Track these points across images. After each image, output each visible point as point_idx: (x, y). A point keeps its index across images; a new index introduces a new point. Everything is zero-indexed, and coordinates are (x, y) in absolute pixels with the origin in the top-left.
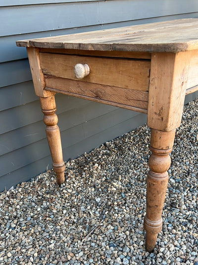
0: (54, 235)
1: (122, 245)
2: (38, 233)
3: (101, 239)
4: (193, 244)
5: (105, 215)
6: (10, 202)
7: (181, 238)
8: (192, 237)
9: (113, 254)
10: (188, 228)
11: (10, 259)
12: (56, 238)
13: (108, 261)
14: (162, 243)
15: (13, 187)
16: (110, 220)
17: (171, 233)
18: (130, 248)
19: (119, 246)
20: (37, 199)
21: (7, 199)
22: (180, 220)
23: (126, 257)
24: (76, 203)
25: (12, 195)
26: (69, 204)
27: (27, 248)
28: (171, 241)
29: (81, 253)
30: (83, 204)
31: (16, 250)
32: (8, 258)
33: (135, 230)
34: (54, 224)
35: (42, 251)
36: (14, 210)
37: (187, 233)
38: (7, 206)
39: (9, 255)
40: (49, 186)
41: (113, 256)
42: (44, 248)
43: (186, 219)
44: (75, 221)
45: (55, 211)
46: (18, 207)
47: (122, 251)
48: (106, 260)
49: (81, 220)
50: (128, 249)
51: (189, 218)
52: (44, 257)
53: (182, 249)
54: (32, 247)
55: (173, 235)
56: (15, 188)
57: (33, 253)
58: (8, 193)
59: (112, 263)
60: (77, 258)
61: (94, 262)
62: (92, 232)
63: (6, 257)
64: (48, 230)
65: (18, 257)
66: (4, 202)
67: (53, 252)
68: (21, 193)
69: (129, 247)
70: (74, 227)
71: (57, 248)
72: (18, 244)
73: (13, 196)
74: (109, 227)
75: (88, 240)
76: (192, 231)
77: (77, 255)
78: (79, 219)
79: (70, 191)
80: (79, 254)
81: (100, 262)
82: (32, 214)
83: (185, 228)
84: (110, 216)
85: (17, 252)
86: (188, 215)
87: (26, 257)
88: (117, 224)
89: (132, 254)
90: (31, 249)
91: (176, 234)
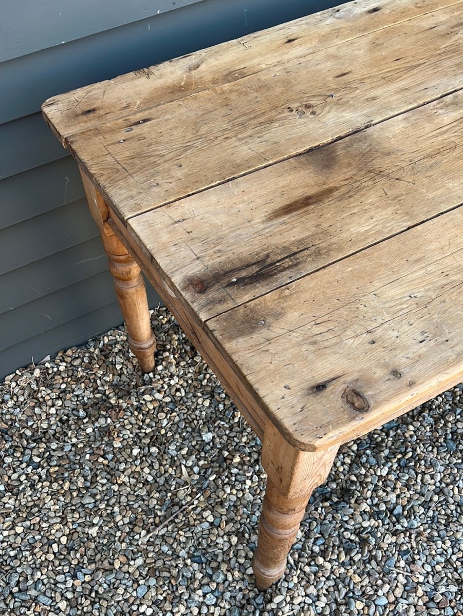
0: (102, 506)
1: (214, 564)
2: (75, 494)
3: (183, 539)
4: (342, 597)
5: (208, 482)
6: (39, 395)
7: (328, 579)
8: (347, 581)
9: (192, 579)
10: (351, 558)
11: (19, 540)
12: (105, 513)
13: (180, 592)
14: (285, 584)
15: (48, 358)
16: (213, 496)
17: (313, 563)
18: (226, 575)
19: (209, 564)
20: (92, 396)
21: (34, 386)
22: (345, 533)
23: (212, 592)
24: (163, 432)
25: (45, 379)
26: (149, 430)
27: (52, 521)
28: (303, 583)
29: (140, 561)
30: (177, 436)
31: (33, 522)
32: (16, 535)
33: (250, 535)
34: (109, 477)
35: (76, 535)
36: (44, 417)
37: (342, 570)
38: (32, 404)
39: (19, 530)
40: (121, 369)
41: (191, 583)
42: (79, 529)
43: (358, 535)
44: (150, 478)
45: (117, 444)
46: (53, 411)
47: (211, 577)
48: (177, 589)
49: (161, 481)
50: (222, 577)
51: (364, 535)
52: (77, 551)
53: (317, 603)
54: (60, 523)
55: (314, 569)
56: (53, 360)
57: (59, 534)
58: (37, 372)
59: (186, 597)
60: (131, 570)
61: (157, 585)
62: (172, 518)
63: (12, 532)
64: (95, 491)
65: (34, 537)
66: (26, 393)
67: (93, 545)
68: (64, 375)
69: (226, 573)
70: (143, 493)
71: (102, 536)
72: (36, 509)
73: (47, 380)
74: (205, 514)
75: (160, 534)
76: (355, 567)
77: (132, 563)
78: (158, 475)
79: (159, 396)
80: (137, 561)
81: (166, 588)
82: (74, 440)
83: (343, 558)
84: (218, 487)
85: (34, 524)
86: (365, 529)
87: (46, 541)
88: (223, 511)
89: (227, 588)
90: (57, 527)
91: (320, 567)
